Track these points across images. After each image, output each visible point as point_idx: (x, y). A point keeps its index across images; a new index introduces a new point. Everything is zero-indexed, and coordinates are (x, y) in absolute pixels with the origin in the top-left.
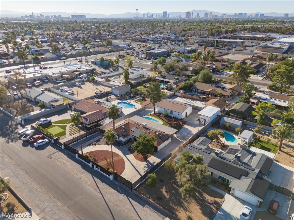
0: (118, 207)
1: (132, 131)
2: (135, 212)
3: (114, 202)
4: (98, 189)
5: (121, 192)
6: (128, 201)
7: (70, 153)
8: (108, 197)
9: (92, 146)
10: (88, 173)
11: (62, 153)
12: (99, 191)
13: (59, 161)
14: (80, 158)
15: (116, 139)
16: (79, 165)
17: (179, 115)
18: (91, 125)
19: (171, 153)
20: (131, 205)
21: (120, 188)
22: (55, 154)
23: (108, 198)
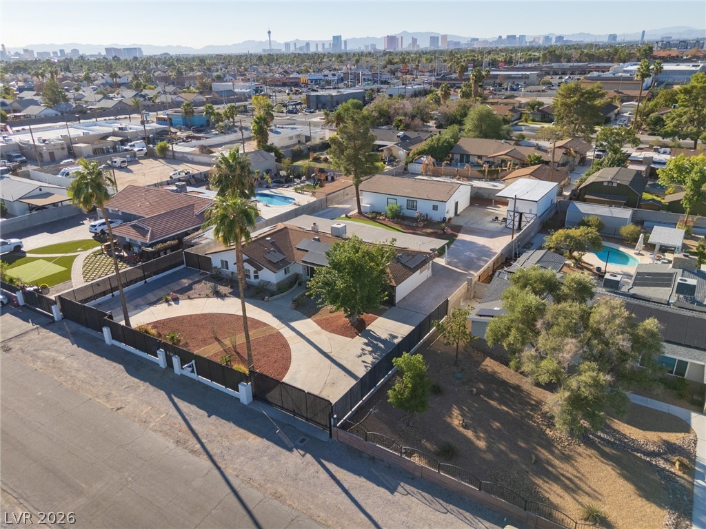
0: (284, 502)
1: (298, 249)
3: (262, 482)
4: (194, 441)
5: (286, 440)
6: (324, 475)
7: (83, 329)
8: (235, 466)
9: (165, 305)
10: (152, 388)
11: (52, 334)
12: (198, 446)
13: (35, 358)
14: (121, 341)
15: (249, 276)
16: (115, 364)
17: (435, 208)
18: (159, 246)
19: (447, 301)
20: (340, 490)
21: (283, 426)
22: (26, 338)
23: (235, 470)
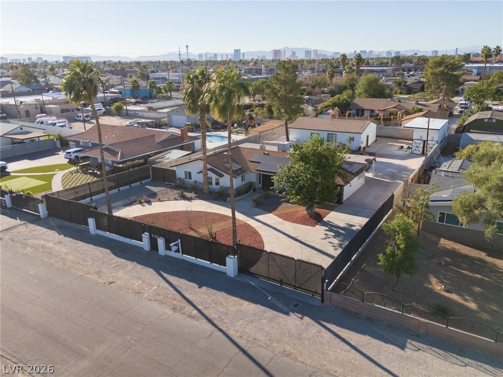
0: (296, 360)
1: (251, 161)
2: (380, 370)
3: (268, 343)
4: (190, 308)
5: (280, 305)
6: (328, 335)
7: (68, 224)
8: (237, 328)
9: (139, 206)
10: (139, 267)
11: (39, 227)
12: (195, 312)
13: (25, 245)
14: (105, 230)
15: (211, 183)
16: (101, 249)
17: (352, 139)
18: (128, 163)
19: (393, 196)
20: (348, 347)
21: (273, 294)
22: (15, 231)
23: (237, 331)
